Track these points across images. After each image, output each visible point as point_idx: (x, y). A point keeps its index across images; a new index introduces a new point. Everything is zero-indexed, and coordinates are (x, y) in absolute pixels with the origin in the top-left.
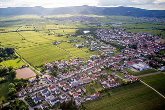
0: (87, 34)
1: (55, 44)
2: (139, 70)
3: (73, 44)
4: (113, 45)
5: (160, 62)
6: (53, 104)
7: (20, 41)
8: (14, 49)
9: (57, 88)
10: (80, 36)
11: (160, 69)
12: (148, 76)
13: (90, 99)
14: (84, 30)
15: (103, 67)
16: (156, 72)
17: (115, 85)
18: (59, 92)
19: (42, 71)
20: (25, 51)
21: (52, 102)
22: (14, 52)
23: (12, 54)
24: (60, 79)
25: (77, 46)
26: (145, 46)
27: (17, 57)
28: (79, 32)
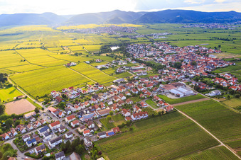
0: (115, 51)
1: (68, 66)
2: (178, 96)
3: (94, 64)
4: (149, 65)
5: (211, 85)
6: (53, 145)
7: (18, 63)
8: (6, 75)
9: (63, 125)
10: (104, 55)
11: (209, 94)
12: (190, 104)
13: (105, 136)
14: (112, 46)
15: (129, 94)
16: (203, 98)
17: (141, 117)
18: (65, 130)
19: (45, 103)
20: (24, 76)
21: (52, 142)
22: (6, 79)
23: (3, 82)
24: (69, 112)
25: (99, 67)
26: (194, 64)
27: (10, 86)
28: (105, 49)
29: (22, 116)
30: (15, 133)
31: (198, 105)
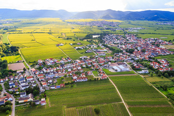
0: (95, 38)
1: (58, 45)
2: (116, 71)
3: (74, 46)
6: (23, 89)
9: (35, 79)
10: (86, 40)
11: (140, 72)
12: (121, 77)
13: (54, 88)
15: (84, 66)
17: (82, 80)
18: (34, 82)
19: (32, 66)
20: (31, 49)
21: (22, 87)
22: (18, 50)
23: (15, 51)
24: (42, 72)
25: (77, 48)
26: (143, 51)
27: (18, 54)
28: (89, 37)
29: (15, 72)
30: (7, 80)
31: (126, 77)
